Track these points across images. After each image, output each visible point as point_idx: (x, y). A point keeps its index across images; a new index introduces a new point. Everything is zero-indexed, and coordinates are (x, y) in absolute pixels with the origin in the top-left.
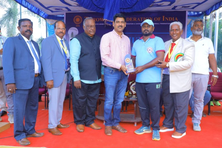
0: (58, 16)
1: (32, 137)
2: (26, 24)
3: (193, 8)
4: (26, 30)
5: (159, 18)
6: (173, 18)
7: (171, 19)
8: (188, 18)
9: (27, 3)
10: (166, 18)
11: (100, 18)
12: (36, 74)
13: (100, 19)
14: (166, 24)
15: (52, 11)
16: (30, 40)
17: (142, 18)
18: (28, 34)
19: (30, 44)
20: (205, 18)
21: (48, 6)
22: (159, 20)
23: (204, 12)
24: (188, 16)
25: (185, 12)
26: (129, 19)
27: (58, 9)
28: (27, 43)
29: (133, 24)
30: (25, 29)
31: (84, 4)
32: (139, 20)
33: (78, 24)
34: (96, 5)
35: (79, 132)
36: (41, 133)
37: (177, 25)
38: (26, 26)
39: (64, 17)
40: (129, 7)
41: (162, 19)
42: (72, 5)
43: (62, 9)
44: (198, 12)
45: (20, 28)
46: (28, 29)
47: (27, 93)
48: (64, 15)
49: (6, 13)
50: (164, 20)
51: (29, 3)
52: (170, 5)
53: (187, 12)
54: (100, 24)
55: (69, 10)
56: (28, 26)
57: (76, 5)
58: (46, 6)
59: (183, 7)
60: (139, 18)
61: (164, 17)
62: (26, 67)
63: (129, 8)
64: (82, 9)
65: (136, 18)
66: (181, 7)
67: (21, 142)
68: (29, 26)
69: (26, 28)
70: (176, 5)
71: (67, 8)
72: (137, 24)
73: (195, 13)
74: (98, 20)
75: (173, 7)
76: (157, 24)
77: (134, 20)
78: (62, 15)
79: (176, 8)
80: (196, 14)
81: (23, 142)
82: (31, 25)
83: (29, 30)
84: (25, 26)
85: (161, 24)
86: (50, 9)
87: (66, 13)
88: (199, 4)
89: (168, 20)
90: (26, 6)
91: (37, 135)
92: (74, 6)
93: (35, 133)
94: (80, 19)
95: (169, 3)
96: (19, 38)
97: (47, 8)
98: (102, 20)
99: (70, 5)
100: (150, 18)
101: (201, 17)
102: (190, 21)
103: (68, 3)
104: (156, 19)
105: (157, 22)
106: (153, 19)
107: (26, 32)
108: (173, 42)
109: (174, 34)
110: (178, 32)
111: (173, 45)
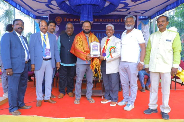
0: (43, 16)
1: (22, 109)
3: (142, 14)
4: (19, 27)
5: (118, 20)
8: (139, 21)
9: (20, 7)
11: (76, 19)
12: (26, 61)
14: (123, 24)
15: (39, 13)
16: (22, 35)
17: (106, 20)
18: (20, 30)
19: (21, 38)
20: (151, 21)
22: (118, 21)
23: (150, 17)
24: (139, 19)
26: (97, 20)
27: (44, 12)
29: (100, 24)
31: (64, 8)
32: (104, 21)
33: (59, 23)
34: (73, 10)
36: (29, 106)
38: (19, 24)
39: (48, 18)
41: (120, 20)
42: (55, 9)
43: (46, 12)
44: (145, 17)
45: (14, 26)
46: (20, 26)
47: (19, 75)
48: (48, 16)
49: (3, 13)
50: (122, 21)
51: (22, 7)
52: (126, 11)
53: (138, 16)
54: (75, 23)
55: (52, 12)
57: (58, 9)
58: (35, 9)
59: (135, 13)
60: (104, 20)
61: (122, 19)
62: (19, 56)
63: (97, 12)
64: (62, 12)
65: (102, 20)
66: (134, 12)
67: (14, 113)
69: (19, 26)
70: (131, 11)
71: (50, 11)
72: (102, 24)
73: (143, 17)
74: (74, 20)
75: (129, 12)
76: (117, 24)
77: (100, 21)
78: (47, 16)
79: (131, 13)
80: (144, 18)
81: (15, 113)
82: (22, 24)
83: (21, 28)
85: (120, 24)
86: (38, 11)
88: (146, 11)
90: (20, 9)
91: (26, 107)
92: (56, 10)
93: (25, 106)
94: (60, 19)
95: (126, 10)
96: (14, 34)
97: (35, 11)
98: (77, 21)
99: (53, 9)
100: (112, 20)
101: (147, 20)
102: (140, 23)
103: (52, 7)
104: (116, 21)
105: (117, 23)
106: (114, 21)
107: (18, 29)
108: (108, 38)
109: (108, 32)
110: (111, 32)
111: (108, 40)
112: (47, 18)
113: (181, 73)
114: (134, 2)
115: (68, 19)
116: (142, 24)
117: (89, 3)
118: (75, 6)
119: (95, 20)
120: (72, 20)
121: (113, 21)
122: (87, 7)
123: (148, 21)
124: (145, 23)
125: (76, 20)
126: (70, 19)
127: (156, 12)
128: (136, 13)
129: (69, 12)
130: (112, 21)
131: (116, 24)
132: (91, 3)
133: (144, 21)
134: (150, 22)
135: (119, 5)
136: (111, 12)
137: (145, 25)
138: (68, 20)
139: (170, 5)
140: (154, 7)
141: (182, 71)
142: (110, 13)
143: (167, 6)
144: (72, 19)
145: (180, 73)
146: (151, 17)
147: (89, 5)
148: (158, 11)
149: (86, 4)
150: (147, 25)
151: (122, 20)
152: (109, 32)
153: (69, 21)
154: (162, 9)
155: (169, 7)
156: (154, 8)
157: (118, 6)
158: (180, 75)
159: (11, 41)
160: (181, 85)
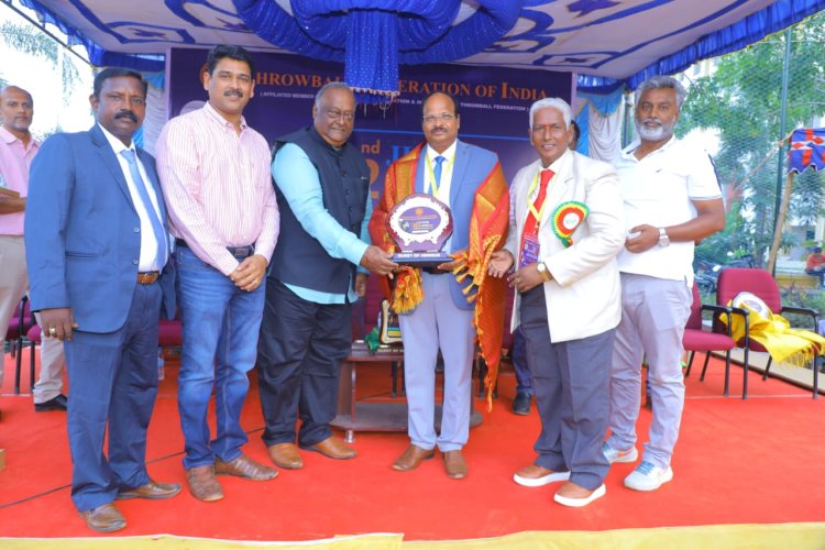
0: (142, 57)
2: (121, 90)
3: (595, 66)
4: (119, 111)
5: (490, 87)
6: (534, 91)
7: (526, 93)
8: (577, 95)
10: (512, 90)
11: (297, 76)
13: (295, 79)
14: (512, 108)
15: (122, 39)
16: (133, 146)
18: (124, 126)
19: (129, 162)
20: (627, 99)
21: (111, 21)
22: (490, 95)
23: (623, 80)
24: (578, 89)
25: (569, 75)
27: (146, 35)
28: (120, 157)
29: (408, 101)
30: (116, 107)
34: (302, 30)
35: (291, 468)
36: (172, 486)
37: (555, 110)
38: (120, 96)
39: (163, 63)
40: (417, 48)
41: (499, 91)
42: (208, 24)
43: (160, 35)
44: (604, 79)
45: (98, 101)
46: (128, 107)
48: (164, 55)
50: (504, 96)
52: (533, 50)
53: (573, 75)
54: (295, 96)
55: (188, 39)
56: (127, 98)
57: (222, 25)
58: (105, 20)
59: (567, 60)
60: (428, 85)
61: (505, 85)
62: (108, 250)
63: (417, 50)
65: (417, 84)
66: (563, 58)
67: (94, 518)
68: (132, 98)
69: (120, 102)
70: (550, 53)
72: (419, 102)
73: (591, 81)
74: (287, 80)
75: (541, 56)
76: (485, 106)
77: (410, 90)
78: (158, 55)
79: (546, 62)
80: (595, 83)
82: (137, 94)
83: (130, 114)
84: (115, 97)
85: (498, 107)
86: (118, 30)
87: (173, 50)
88: (616, 55)
89: (517, 96)
91: (156, 491)
92: (213, 28)
93: (150, 486)
95: (534, 44)
96: (94, 139)
97: (106, 28)
98: (302, 84)
99: (197, 22)
100: (463, 86)
101: (614, 95)
102: (581, 107)
103: (193, 14)
104: (481, 91)
105: (485, 100)
106: (472, 91)
107: (118, 120)
108: (545, 166)
109: (545, 140)
110: (558, 134)
111: (546, 177)
112: (160, 66)
113: (770, 327)
114: (578, 13)
115: (262, 76)
116: (591, 109)
117: (387, 7)
118: (321, 15)
119: (407, 86)
120: (279, 81)
121: (468, 92)
122: (377, 24)
123: (618, 101)
124: (603, 109)
125: (300, 78)
126: (269, 76)
127: (655, 60)
128: (568, 63)
129: (281, 40)
130: (463, 91)
131: (480, 106)
132: (398, 9)
133: (598, 98)
134: (623, 102)
135: (515, 21)
136: (476, 53)
137: (605, 114)
138: (262, 81)
139: (719, 33)
140: (651, 39)
141: (769, 317)
142: (472, 54)
143: (704, 38)
144: (278, 76)
145: (763, 325)
146: (627, 84)
147: (384, 14)
148: (662, 59)
149: (372, 10)
150: (613, 118)
151: (508, 91)
152: (547, 137)
153: (265, 82)
154: (682, 51)
155: (711, 44)
156: (651, 44)
157: (511, 27)
158: (765, 333)
159: (78, 176)
160: (761, 377)
